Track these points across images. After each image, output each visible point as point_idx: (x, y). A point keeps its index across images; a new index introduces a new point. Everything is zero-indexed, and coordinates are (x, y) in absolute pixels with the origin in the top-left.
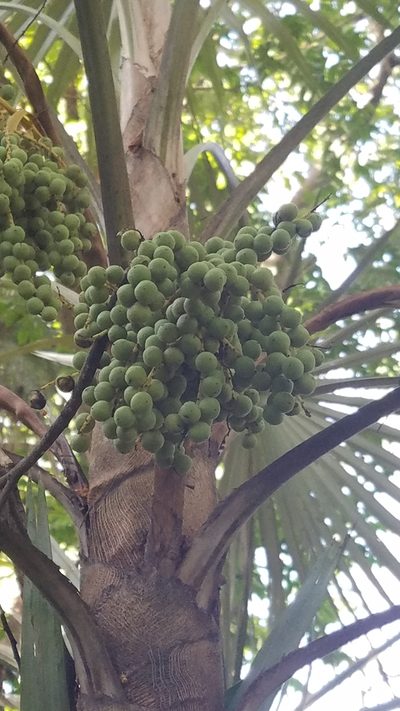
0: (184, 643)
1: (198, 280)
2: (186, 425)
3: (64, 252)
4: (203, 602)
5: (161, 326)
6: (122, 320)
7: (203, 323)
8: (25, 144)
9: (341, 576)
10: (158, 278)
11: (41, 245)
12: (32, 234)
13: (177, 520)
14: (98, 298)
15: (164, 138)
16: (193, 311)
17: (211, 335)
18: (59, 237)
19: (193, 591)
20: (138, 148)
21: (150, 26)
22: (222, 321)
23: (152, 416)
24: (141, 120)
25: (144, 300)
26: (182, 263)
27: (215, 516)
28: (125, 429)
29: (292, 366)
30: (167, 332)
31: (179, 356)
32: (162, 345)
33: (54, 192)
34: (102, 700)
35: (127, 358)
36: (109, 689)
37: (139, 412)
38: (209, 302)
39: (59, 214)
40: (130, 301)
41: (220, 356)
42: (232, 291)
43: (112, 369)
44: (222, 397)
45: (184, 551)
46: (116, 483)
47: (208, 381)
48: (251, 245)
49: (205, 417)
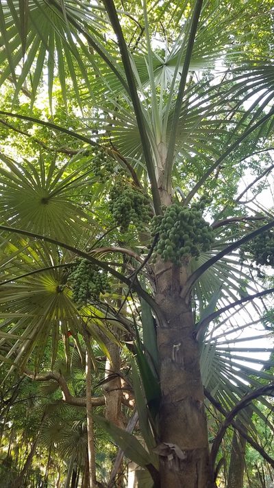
0: (183, 312)
1: (183, 215)
2: (182, 253)
3: (145, 215)
4: (187, 302)
5: (173, 229)
6: (163, 228)
7: (184, 227)
8: (133, 188)
9: (219, 300)
10: (172, 216)
11: (139, 214)
12: (137, 211)
13: (179, 281)
14: (156, 224)
15: (167, 185)
16: (181, 224)
17: (187, 230)
18: (143, 211)
19: (184, 299)
20: (161, 188)
21: (161, 158)
22: (189, 226)
23: (173, 252)
24: (161, 182)
25: (169, 222)
26: (178, 212)
27: (188, 279)
28: (166, 256)
29: (209, 236)
30: (175, 230)
31: (179, 236)
32: (174, 233)
33: (141, 200)
34: (164, 328)
35: (165, 238)
36: (165, 325)
37: (169, 251)
38: (185, 222)
39: (143, 205)
40: (165, 222)
41: (189, 235)
42: (191, 218)
43: (161, 241)
44: (190, 246)
45: (181, 289)
46: (162, 273)
47: (187, 242)
48: (195, 207)
49: (187, 251)
